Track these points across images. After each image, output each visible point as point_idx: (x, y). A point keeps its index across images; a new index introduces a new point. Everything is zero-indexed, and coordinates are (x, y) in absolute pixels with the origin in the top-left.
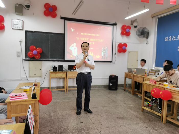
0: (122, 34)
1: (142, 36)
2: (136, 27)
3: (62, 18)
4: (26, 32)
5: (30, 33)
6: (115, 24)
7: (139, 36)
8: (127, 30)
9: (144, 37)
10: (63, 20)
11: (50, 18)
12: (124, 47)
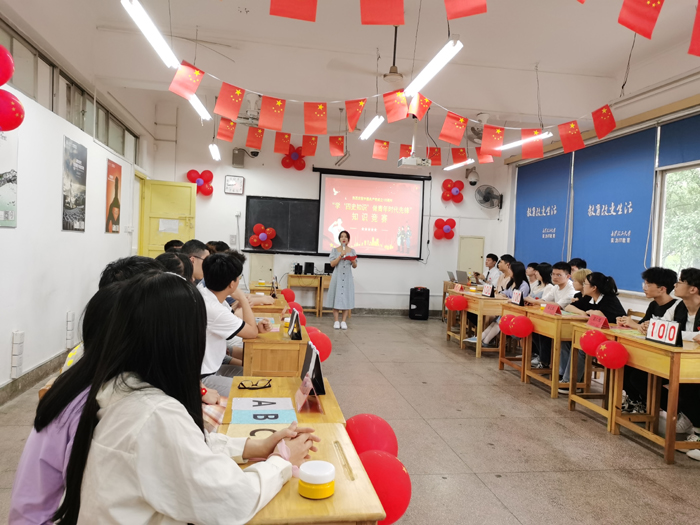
0: (445, 198)
1: (488, 203)
2: (473, 184)
3: (315, 170)
4: (249, 198)
5: (255, 200)
6: (429, 178)
7: (481, 202)
8: (455, 191)
9: (492, 205)
10: (318, 174)
11: (292, 171)
12: (446, 227)
